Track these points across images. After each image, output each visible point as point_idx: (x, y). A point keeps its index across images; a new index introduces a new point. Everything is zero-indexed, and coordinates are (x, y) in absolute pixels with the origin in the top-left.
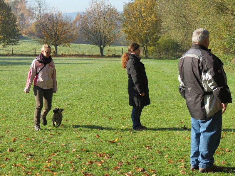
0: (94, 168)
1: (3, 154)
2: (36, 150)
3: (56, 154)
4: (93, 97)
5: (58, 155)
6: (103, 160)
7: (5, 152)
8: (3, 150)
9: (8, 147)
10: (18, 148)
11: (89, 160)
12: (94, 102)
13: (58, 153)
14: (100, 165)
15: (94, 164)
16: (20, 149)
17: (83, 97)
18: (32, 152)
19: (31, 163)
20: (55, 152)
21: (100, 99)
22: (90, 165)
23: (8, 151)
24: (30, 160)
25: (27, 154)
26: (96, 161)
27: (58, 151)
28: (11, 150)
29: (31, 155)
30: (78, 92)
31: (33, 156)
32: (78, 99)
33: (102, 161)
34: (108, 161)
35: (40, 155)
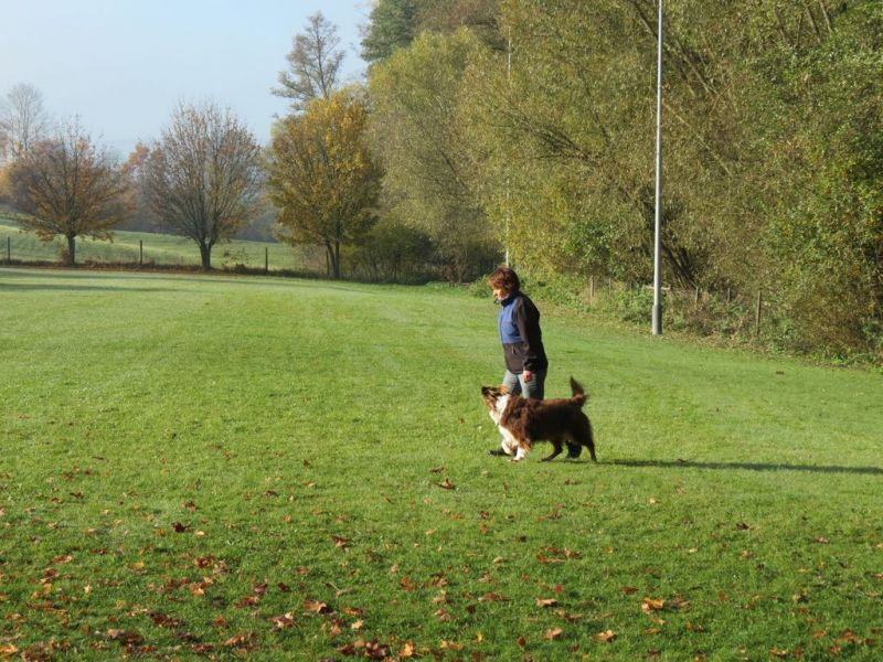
0: (183, 602)
2: (9, 545)
3: (70, 558)
4: (181, 390)
5: (75, 562)
6: (209, 576)
11: (168, 577)
12: (182, 406)
13: (76, 554)
14: (201, 591)
15: (182, 589)
17: (150, 389)
20: (68, 552)
21: (199, 396)
22: (170, 591)
26: (189, 581)
27: (75, 549)
30: (136, 374)
32: (134, 394)
33: (207, 580)
34: (223, 579)
35: (21, 562)
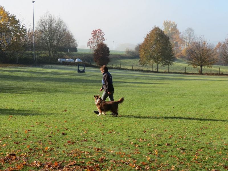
1: (162, 147)
2: (187, 146)
3: (202, 150)
5: (204, 151)
7: (164, 146)
8: (162, 144)
9: (166, 142)
10: (173, 144)
13: (204, 149)
16: (175, 144)
17: (222, 107)
18: (184, 147)
19: (183, 155)
20: (202, 148)
23: (166, 145)
24: (182, 153)
25: (180, 149)
27: (204, 148)
28: (168, 145)
29: (184, 150)
30: (218, 103)
31: (185, 150)
32: (218, 108)
35: (190, 150)
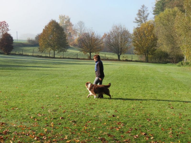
0: (114, 132)
1: (57, 120)
2: (78, 119)
3: (90, 122)
4: (114, 86)
5: (91, 123)
6: (120, 126)
7: (59, 119)
8: (57, 118)
9: (61, 116)
10: (67, 117)
11: (111, 126)
12: (114, 90)
13: (92, 121)
14: (118, 130)
15: (114, 129)
18: (75, 120)
19: (75, 127)
20: (90, 120)
21: (118, 87)
22: (112, 129)
23: (60, 118)
24: (74, 125)
25: (72, 121)
26: (116, 127)
27: (92, 120)
28: (62, 118)
29: (75, 122)
31: (76, 122)
33: (119, 127)
34: (123, 127)
35: (80, 122)
